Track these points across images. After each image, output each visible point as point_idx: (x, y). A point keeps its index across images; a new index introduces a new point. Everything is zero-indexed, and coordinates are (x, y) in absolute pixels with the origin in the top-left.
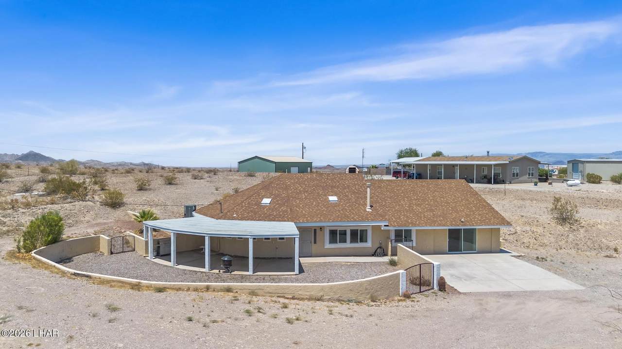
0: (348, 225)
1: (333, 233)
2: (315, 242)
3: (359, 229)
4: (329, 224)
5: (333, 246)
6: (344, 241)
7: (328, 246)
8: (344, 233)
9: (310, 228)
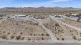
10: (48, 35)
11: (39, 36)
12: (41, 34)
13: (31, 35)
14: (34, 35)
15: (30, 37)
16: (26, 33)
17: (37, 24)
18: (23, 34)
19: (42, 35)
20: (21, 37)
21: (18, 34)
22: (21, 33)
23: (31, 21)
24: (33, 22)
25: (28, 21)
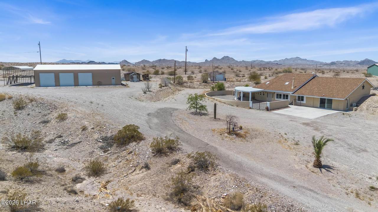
0: (283, 92)
1: (277, 95)
2: (273, 97)
3: (286, 94)
4: (277, 91)
5: (277, 99)
6: (280, 98)
7: (276, 99)
8: (280, 95)
9: (271, 92)
23: (181, 131)
24: (229, 162)
25: (127, 128)
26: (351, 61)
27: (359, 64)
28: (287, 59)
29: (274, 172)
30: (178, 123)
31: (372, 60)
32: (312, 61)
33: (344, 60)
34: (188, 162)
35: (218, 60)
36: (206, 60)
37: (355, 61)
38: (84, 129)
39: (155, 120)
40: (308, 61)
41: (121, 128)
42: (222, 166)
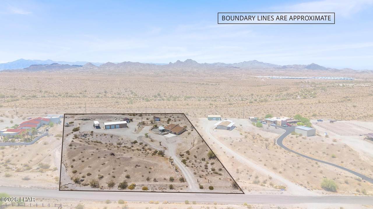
10: (182, 180)
11: (165, 183)
12: (168, 178)
13: (148, 179)
14: (155, 180)
15: (146, 183)
16: (138, 175)
17: (161, 154)
18: (132, 178)
19: (172, 180)
20: (129, 184)
21: (122, 179)
22: (128, 177)
23: (143, 141)
24: (149, 145)
25: (135, 141)
26: (300, 65)
27: (306, 68)
28: (246, 62)
29: (154, 146)
30: (143, 139)
31: (317, 65)
32: (268, 64)
33: (294, 64)
34: (144, 145)
35: (182, 62)
36: (170, 63)
37: (303, 65)
38: (127, 141)
39: (139, 139)
40: (264, 64)
41: (134, 141)
42: (148, 145)
